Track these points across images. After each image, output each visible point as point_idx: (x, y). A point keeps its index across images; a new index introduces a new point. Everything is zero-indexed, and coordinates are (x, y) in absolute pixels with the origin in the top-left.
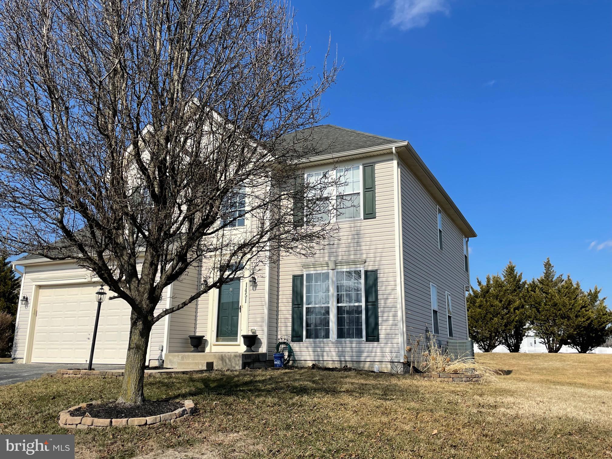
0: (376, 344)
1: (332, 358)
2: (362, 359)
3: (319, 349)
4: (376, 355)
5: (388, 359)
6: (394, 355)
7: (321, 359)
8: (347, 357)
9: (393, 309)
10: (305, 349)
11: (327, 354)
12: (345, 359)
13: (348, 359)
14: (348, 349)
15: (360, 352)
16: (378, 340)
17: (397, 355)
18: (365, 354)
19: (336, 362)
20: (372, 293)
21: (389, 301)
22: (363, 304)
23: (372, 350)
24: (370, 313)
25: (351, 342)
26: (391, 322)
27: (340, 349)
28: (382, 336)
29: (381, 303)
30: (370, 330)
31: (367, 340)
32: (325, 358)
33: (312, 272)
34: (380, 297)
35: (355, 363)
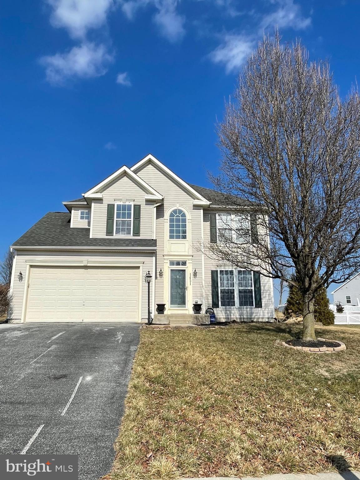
0: (260, 309)
1: (236, 317)
2: (253, 317)
3: (228, 312)
4: (260, 314)
5: (267, 316)
6: (269, 314)
7: (230, 317)
8: (244, 316)
9: (268, 291)
10: (220, 312)
11: (233, 314)
12: (243, 317)
13: (245, 317)
14: (245, 312)
15: (252, 313)
16: (261, 307)
17: (271, 314)
18: (254, 314)
19: (238, 319)
20: (257, 283)
21: (266, 287)
22: (253, 288)
23: (258, 312)
24: (257, 293)
25: (247, 308)
26: (267, 298)
27: (241, 312)
28: (263, 305)
29: (262, 288)
30: (257, 302)
31: (256, 307)
32: (232, 317)
33: (223, 270)
34: (261, 285)
35: (249, 319)
